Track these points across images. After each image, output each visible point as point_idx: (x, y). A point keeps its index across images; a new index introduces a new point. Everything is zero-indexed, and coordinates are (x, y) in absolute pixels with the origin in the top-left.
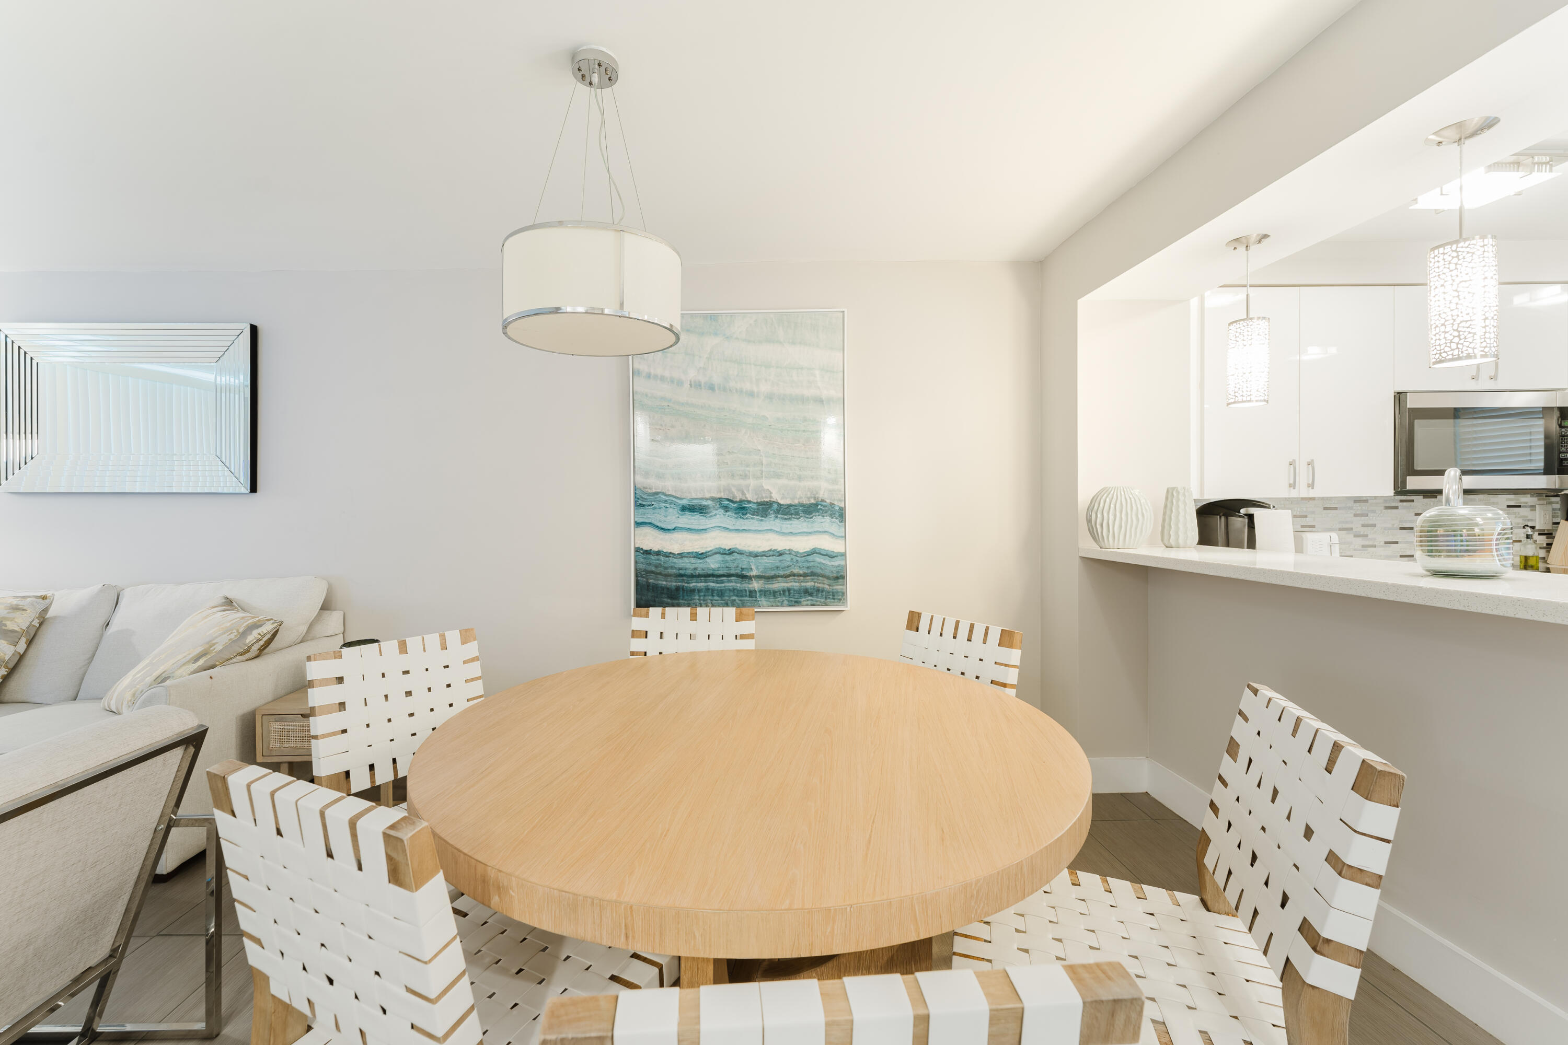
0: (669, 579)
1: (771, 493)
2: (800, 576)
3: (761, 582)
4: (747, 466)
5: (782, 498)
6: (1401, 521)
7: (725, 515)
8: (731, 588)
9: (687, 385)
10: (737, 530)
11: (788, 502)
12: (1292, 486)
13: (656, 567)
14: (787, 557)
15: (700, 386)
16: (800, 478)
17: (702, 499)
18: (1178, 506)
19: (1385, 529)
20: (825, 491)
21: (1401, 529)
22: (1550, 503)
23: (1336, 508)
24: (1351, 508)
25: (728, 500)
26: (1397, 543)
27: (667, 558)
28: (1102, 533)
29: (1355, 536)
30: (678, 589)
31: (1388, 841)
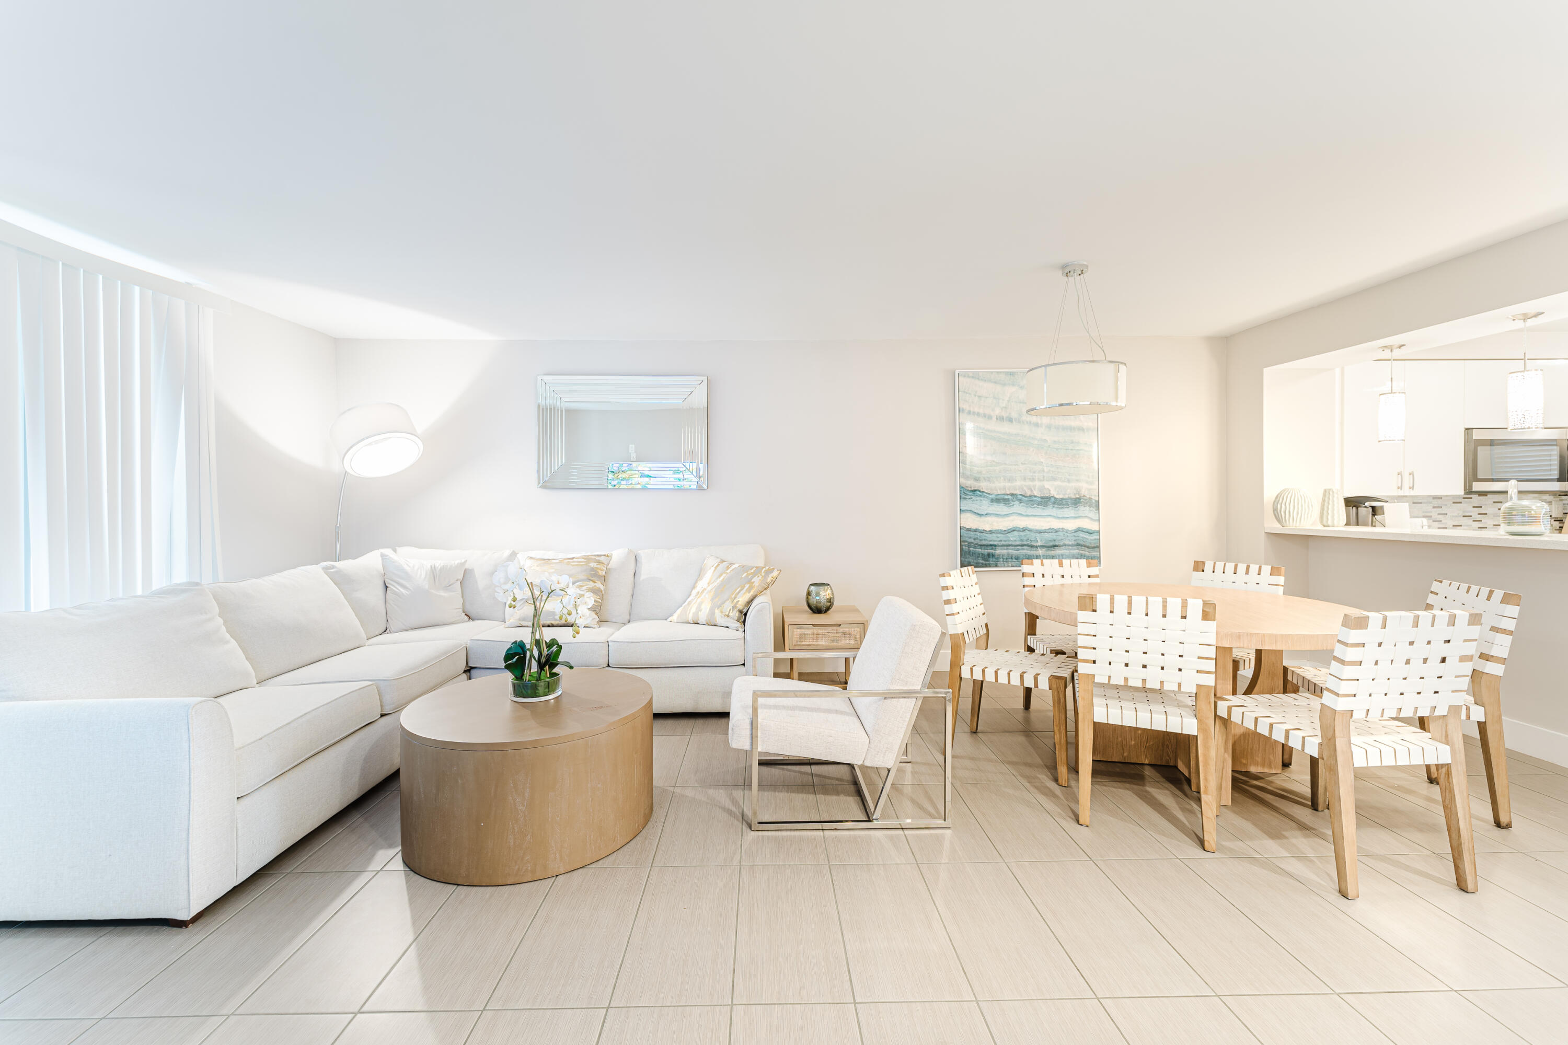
0: (983, 548)
1: (1050, 491)
2: (1070, 546)
3: (1044, 550)
4: (1034, 472)
5: (1057, 494)
6: (1464, 512)
7: (1019, 505)
8: (1024, 554)
9: (994, 418)
10: (1027, 515)
11: (1061, 496)
12: (1400, 488)
13: (974, 539)
14: (1061, 533)
15: (1003, 419)
16: (1069, 481)
17: (1004, 494)
18: (1333, 501)
19: (1453, 516)
20: (1086, 489)
21: (1464, 516)
22: (1561, 500)
23: (1421, 503)
24: (1431, 503)
25: (1021, 495)
26: (1461, 526)
27: (981, 534)
28: (1285, 517)
29: (1434, 521)
30: (989, 555)
31: (1515, 619)
